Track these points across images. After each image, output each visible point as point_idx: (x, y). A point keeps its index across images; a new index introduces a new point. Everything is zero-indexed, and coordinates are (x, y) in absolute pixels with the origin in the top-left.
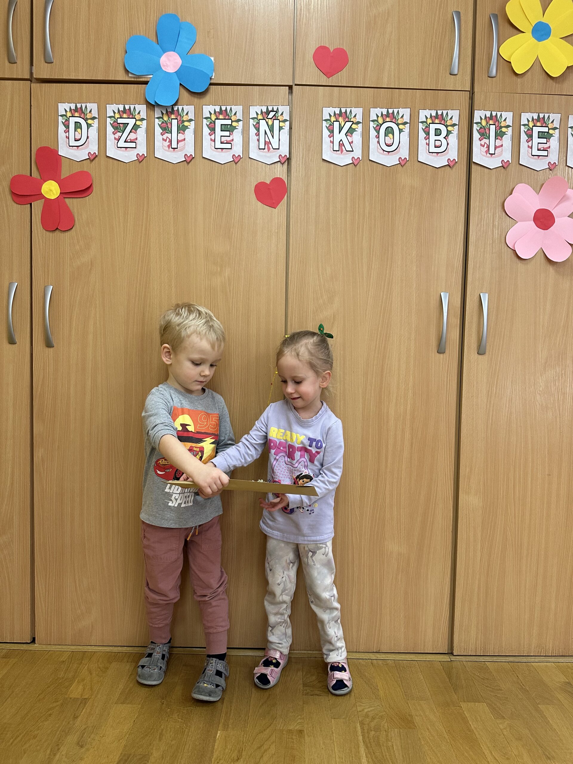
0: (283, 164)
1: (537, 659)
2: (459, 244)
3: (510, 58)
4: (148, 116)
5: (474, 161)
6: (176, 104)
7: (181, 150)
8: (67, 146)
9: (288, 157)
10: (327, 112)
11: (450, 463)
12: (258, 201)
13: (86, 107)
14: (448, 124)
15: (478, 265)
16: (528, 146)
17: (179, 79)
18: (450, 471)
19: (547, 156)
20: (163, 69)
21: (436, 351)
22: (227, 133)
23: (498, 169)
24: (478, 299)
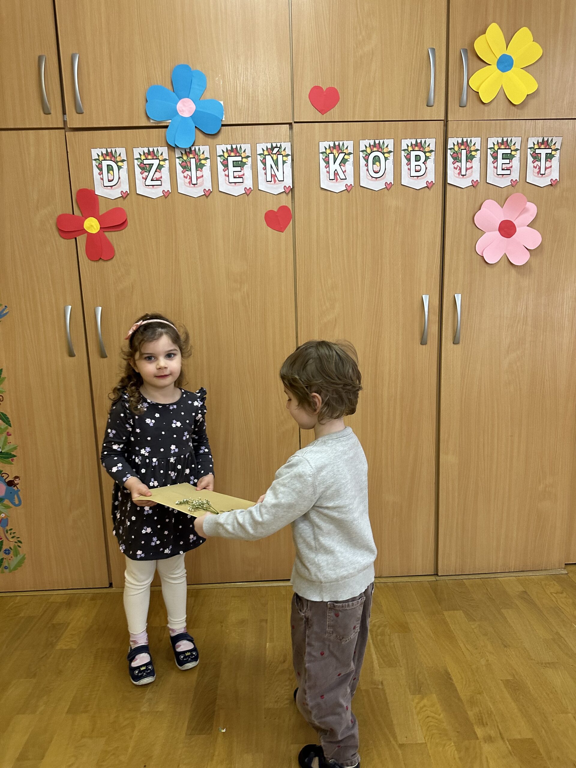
0: (287, 194)
1: (503, 575)
2: (436, 254)
3: (478, 88)
4: (170, 158)
5: (448, 182)
6: (193, 146)
7: (200, 186)
8: (102, 186)
9: (292, 187)
10: (323, 145)
11: (432, 431)
12: (267, 226)
13: (115, 151)
14: (426, 151)
15: (453, 271)
16: (494, 167)
17: (195, 124)
18: (432, 437)
19: (510, 174)
20: (180, 114)
21: (420, 343)
22: (239, 169)
23: (468, 188)
24: (453, 299)
